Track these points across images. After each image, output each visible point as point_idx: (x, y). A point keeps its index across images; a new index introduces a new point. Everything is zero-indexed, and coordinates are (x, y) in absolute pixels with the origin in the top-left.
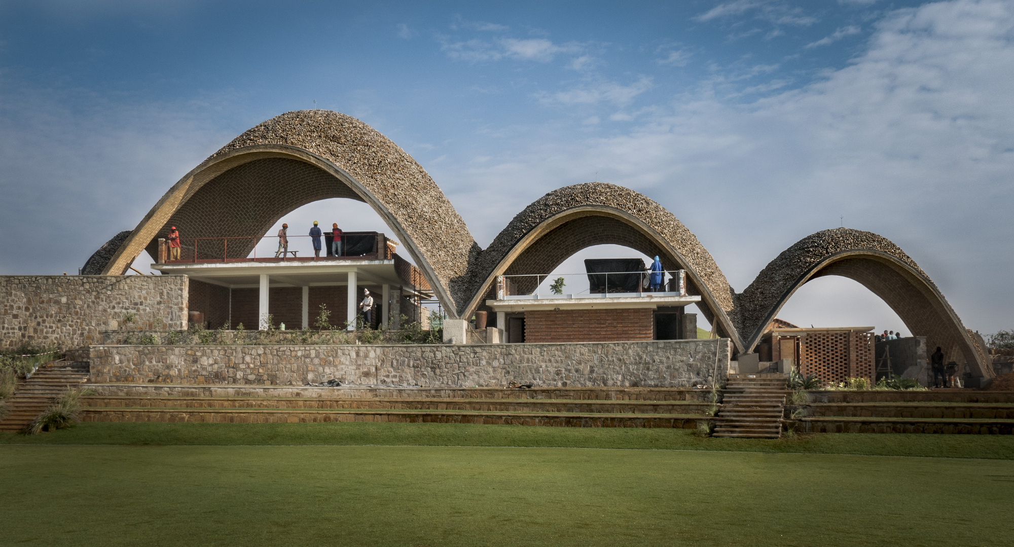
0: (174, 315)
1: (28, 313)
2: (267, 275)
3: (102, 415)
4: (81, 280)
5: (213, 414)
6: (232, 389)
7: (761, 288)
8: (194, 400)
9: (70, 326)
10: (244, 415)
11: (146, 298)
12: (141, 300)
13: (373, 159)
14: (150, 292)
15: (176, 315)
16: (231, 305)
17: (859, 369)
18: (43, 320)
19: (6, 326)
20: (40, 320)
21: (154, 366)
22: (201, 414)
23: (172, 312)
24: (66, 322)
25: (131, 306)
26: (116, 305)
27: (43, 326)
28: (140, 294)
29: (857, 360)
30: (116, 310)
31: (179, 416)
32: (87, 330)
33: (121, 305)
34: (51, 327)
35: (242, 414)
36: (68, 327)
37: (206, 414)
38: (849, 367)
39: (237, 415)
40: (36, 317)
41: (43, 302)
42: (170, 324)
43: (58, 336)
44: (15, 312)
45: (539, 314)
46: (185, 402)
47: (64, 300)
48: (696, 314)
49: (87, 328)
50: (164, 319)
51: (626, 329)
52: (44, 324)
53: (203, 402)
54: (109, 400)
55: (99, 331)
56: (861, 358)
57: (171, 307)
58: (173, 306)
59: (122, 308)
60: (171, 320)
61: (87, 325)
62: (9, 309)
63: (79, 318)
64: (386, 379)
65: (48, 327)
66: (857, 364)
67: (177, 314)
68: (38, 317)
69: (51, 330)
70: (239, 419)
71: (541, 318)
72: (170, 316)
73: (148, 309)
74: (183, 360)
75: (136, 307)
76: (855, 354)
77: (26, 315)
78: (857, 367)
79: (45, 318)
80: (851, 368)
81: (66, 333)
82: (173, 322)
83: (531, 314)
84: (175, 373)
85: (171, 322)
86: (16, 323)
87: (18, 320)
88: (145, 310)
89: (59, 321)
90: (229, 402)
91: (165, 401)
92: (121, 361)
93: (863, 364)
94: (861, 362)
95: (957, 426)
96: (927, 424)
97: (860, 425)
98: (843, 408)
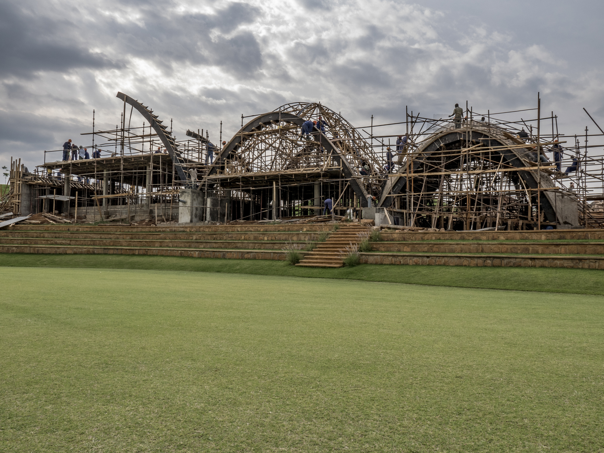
95: (460, 259)
96: (438, 258)
97: (391, 258)
98: (392, 245)
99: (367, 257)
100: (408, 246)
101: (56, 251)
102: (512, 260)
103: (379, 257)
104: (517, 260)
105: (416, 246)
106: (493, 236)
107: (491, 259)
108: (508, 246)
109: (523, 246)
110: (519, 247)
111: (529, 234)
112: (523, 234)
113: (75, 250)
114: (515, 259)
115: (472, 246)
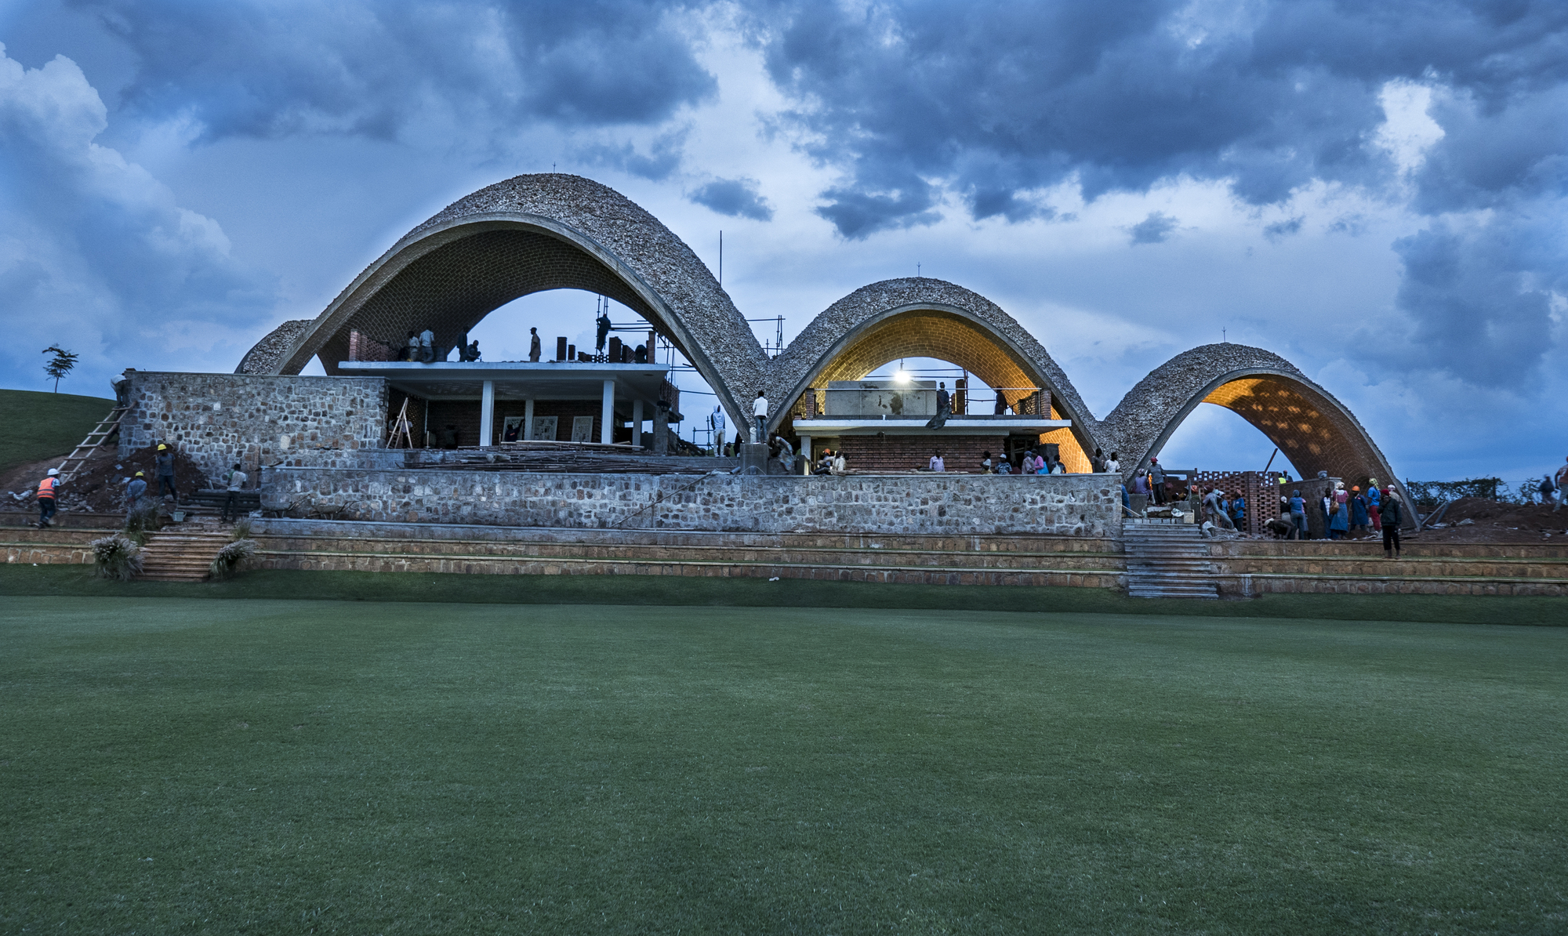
0: (369, 430)
1: (165, 423)
2: (493, 381)
3: (288, 560)
4: (243, 380)
5: (442, 561)
6: (460, 529)
7: (1133, 414)
8: (412, 542)
9: (224, 441)
10: (487, 563)
11: (330, 407)
12: (324, 410)
13: (637, 237)
14: (338, 399)
15: (371, 430)
16: (428, 422)
17: (1260, 517)
18: (186, 433)
19: (133, 439)
20: (182, 432)
21: (350, 496)
22: (426, 561)
23: (366, 426)
24: (218, 436)
25: (310, 417)
26: (289, 416)
27: (185, 440)
28: (324, 400)
29: (1258, 505)
30: (289, 422)
31: (396, 563)
32: (247, 447)
33: (295, 416)
34: (196, 443)
35: (482, 562)
36: (221, 443)
37: (433, 560)
38: (1250, 514)
39: (475, 563)
40: (176, 429)
41: (188, 408)
42: (362, 442)
43: (206, 455)
44: (147, 421)
45: (858, 440)
46: (400, 545)
47: (217, 406)
48: (1059, 445)
49: (247, 445)
50: (355, 435)
51: (971, 461)
52: (187, 439)
53: (425, 545)
54: (294, 541)
55: (264, 449)
56: (1263, 503)
57: (366, 420)
58: (367, 417)
59: (297, 419)
60: (365, 436)
61: (248, 441)
62: (140, 417)
63: (236, 431)
64: (664, 520)
65: (193, 442)
66: (1259, 511)
67: (374, 428)
68: (180, 429)
69: (196, 446)
70: (478, 568)
71: (861, 445)
72: (364, 431)
73: (333, 422)
74: (390, 489)
75: (318, 418)
76: (1256, 498)
77: (163, 425)
78: (1259, 515)
79: (189, 430)
80: (1252, 515)
81: (217, 450)
82: (367, 440)
83: (847, 440)
84: (379, 506)
85: (363, 439)
86: (148, 436)
87: (151, 431)
88: (328, 422)
89: (209, 434)
90: (461, 546)
91: (373, 543)
92: (304, 488)
93: (1265, 510)
94: (1263, 508)
95: (1442, 584)
96: (1403, 582)
97: (1316, 582)
98: (1286, 562)
99: (1270, 581)
100: (1317, 564)
101: (516, 569)
102: (1529, 586)
103: (1293, 581)
104: (1538, 585)
105: (1333, 563)
106: (1442, 550)
107: (1495, 584)
108: (1494, 566)
109: (1516, 565)
110: (1511, 567)
111: (1500, 547)
112: (1492, 547)
113: (565, 566)
114: (1534, 585)
115: (1433, 564)
